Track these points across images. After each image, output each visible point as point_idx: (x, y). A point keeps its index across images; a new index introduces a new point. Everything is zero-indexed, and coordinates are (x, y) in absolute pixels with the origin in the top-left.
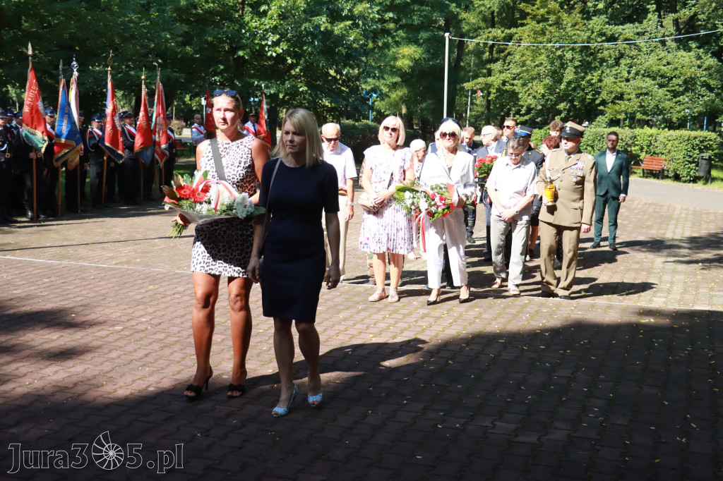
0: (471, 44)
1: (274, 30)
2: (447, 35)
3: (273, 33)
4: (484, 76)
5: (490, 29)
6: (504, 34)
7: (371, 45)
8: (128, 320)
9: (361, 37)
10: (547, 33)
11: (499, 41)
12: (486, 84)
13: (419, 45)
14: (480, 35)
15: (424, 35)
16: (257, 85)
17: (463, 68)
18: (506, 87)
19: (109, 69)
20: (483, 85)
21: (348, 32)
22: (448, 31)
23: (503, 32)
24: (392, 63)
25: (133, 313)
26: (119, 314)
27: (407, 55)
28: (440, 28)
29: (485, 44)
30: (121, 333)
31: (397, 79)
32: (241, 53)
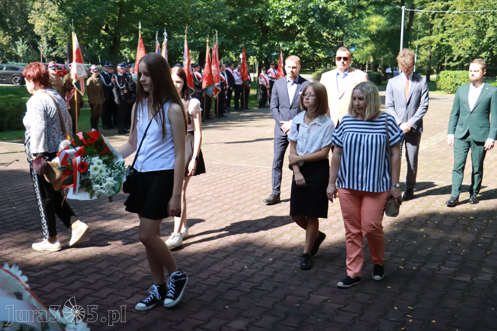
0: (419, 14)
1: (289, 8)
2: (403, 7)
3: (287, 10)
4: (428, 35)
5: (433, 2)
6: (443, 6)
7: (350, 16)
8: (199, 194)
9: (345, 11)
10: (475, 4)
11: (439, 10)
12: (429, 41)
13: (383, 16)
14: (426, 7)
15: (387, 8)
16: (277, 45)
17: (413, 30)
18: (443, 43)
19: (186, 36)
20: (427, 42)
21: (337, 8)
22: (404, 5)
23: (442, 4)
24: (365, 28)
25: (202, 189)
26: (194, 190)
27: (376, 22)
28: (398, 3)
29: (429, 13)
30: (195, 202)
31: (369, 39)
32: (268, 24)
